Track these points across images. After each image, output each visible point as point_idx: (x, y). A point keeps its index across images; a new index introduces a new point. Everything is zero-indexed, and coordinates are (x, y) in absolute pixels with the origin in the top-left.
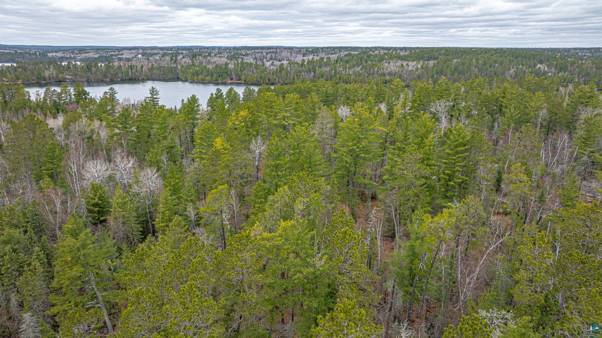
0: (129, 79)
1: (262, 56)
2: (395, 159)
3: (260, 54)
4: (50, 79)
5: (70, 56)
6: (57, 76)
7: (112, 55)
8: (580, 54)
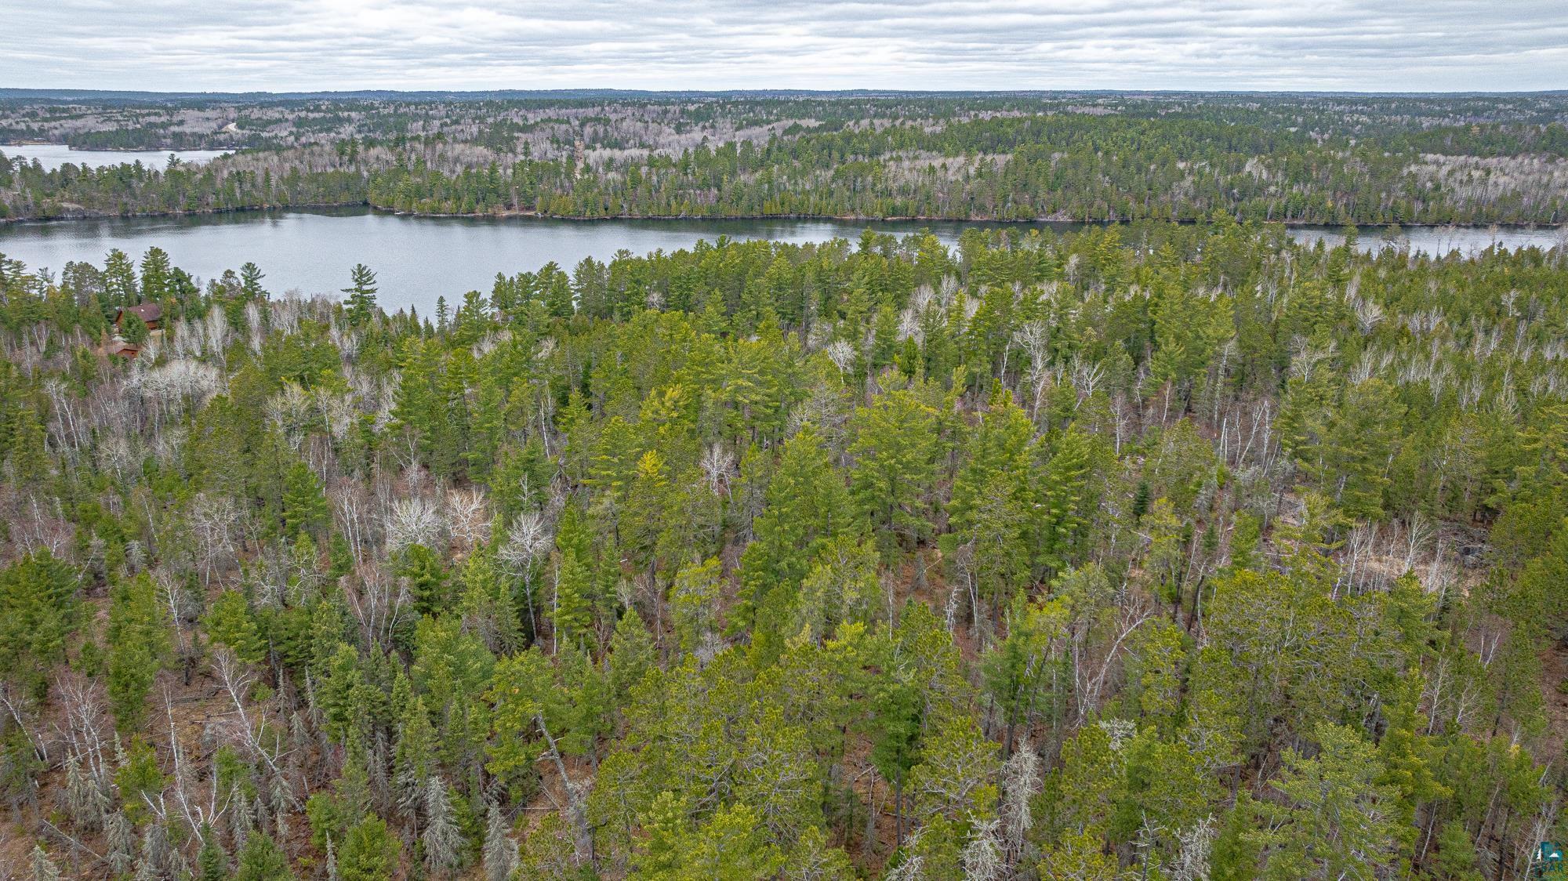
0: (237, 209)
1: (571, 130)
2: (968, 489)
3: (564, 127)
4: (16, 209)
5: (28, 126)
6: (37, 204)
7: (152, 125)
8: (1347, 118)
